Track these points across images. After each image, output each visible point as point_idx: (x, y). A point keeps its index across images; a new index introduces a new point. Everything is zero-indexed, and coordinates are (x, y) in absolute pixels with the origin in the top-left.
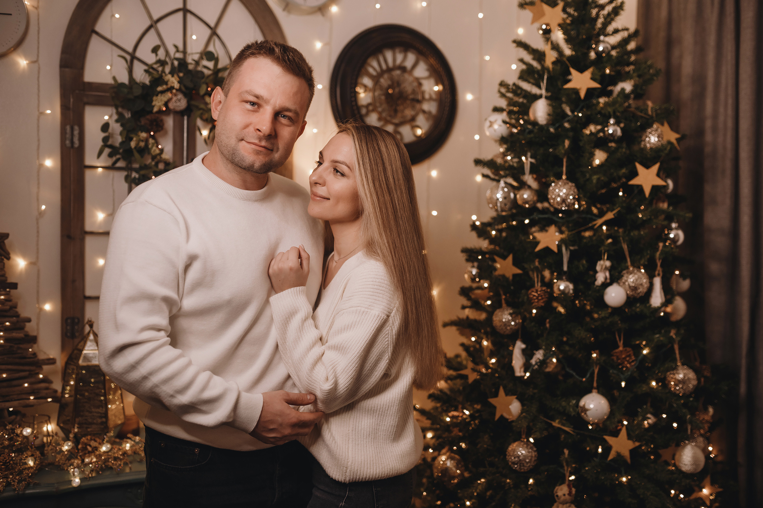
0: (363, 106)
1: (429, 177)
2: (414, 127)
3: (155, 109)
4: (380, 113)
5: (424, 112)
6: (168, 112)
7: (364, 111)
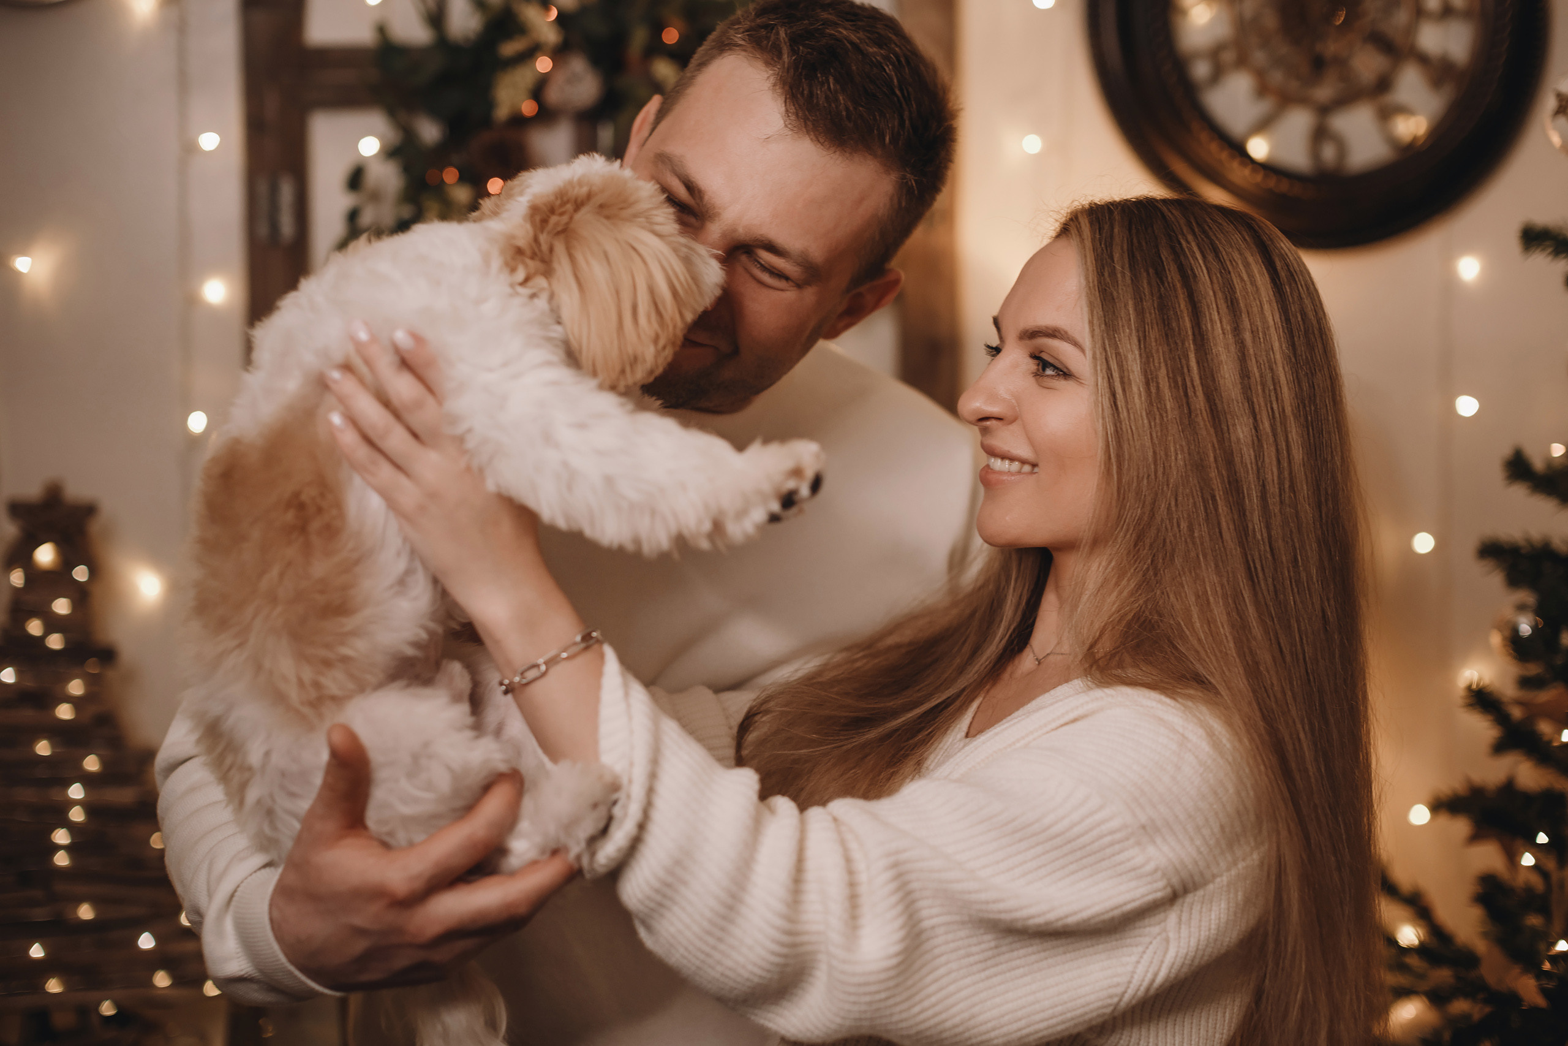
0: (1197, 55)
1: (1450, 284)
2: (1386, 114)
3: (502, 112)
4: (1260, 75)
5: (1423, 59)
6: (546, 115)
7: (1201, 70)
